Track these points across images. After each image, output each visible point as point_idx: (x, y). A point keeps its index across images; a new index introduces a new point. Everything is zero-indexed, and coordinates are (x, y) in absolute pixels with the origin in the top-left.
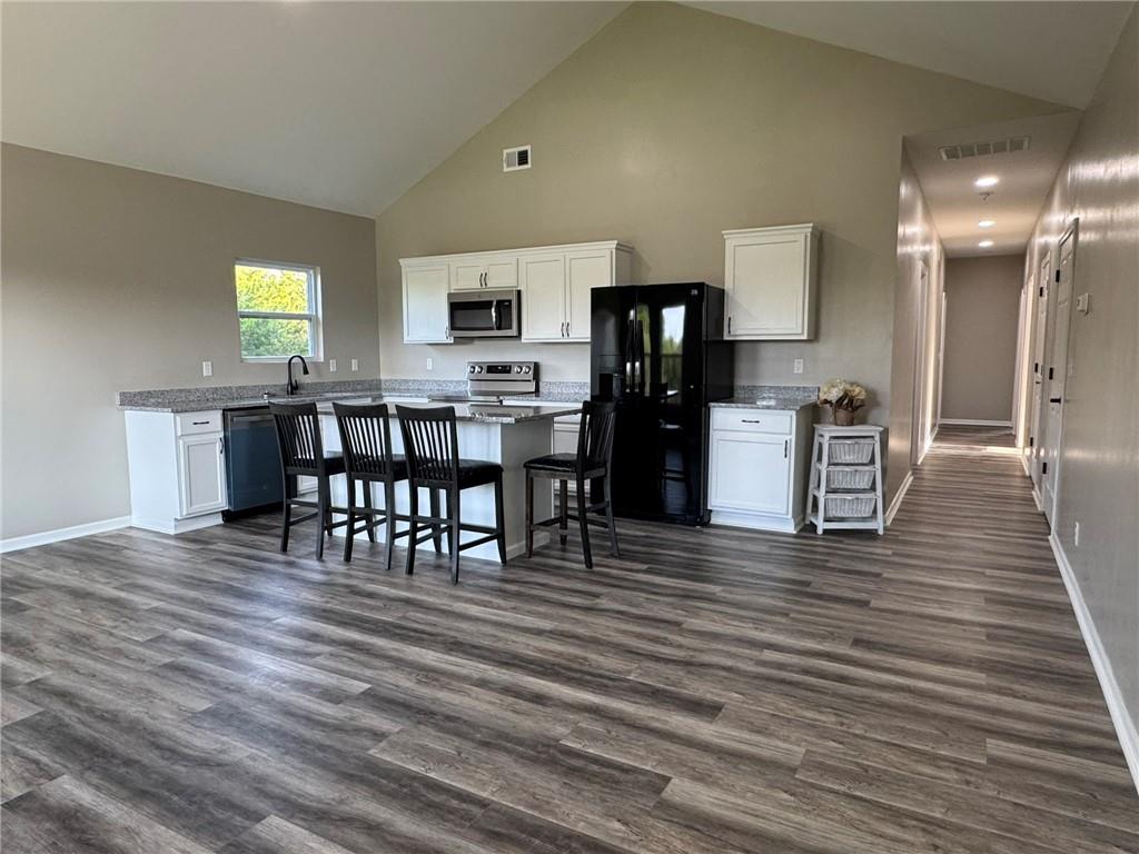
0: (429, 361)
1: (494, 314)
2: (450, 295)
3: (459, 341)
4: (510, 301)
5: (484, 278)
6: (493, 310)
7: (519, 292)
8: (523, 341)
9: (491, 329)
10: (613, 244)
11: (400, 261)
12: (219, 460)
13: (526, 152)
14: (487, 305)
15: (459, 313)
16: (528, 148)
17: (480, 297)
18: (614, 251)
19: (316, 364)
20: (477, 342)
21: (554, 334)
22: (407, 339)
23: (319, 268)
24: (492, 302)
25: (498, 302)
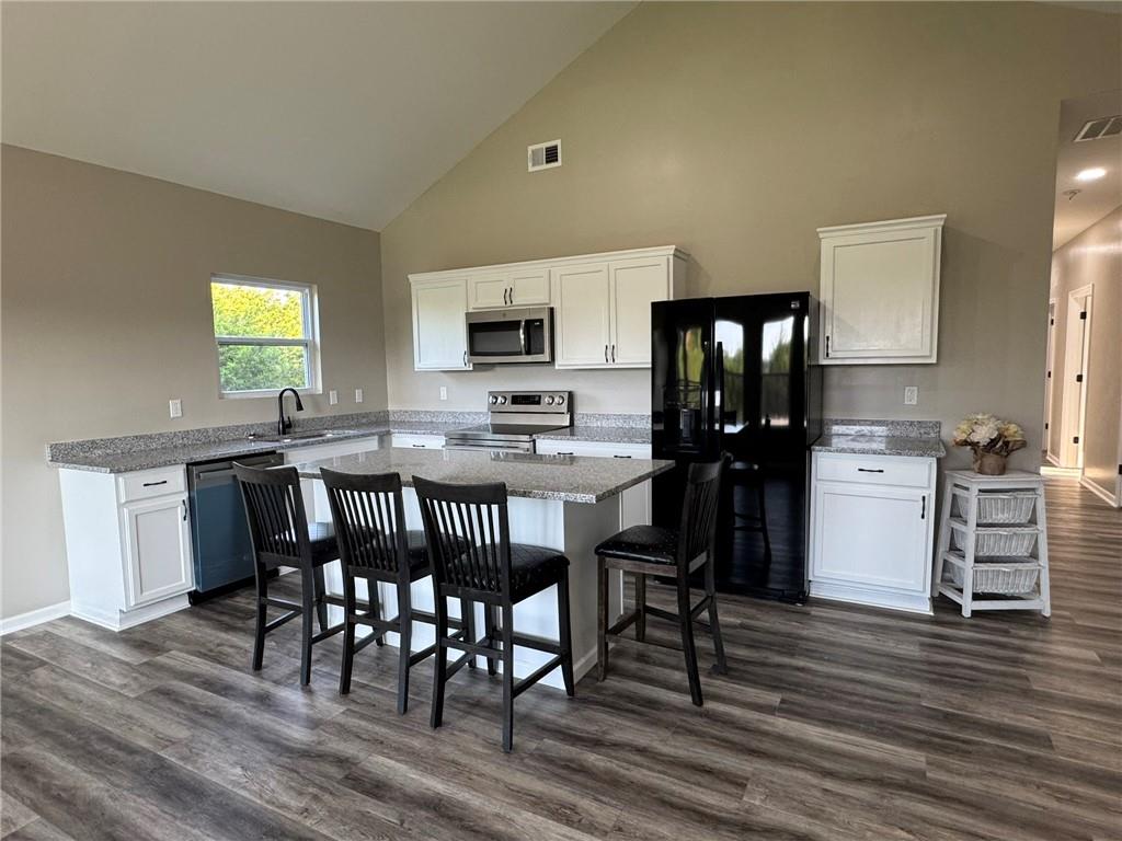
0: (443, 392)
1: (522, 337)
2: (467, 314)
3: (478, 367)
4: (541, 321)
5: (508, 294)
6: (521, 331)
7: (552, 310)
8: (557, 367)
9: (520, 353)
10: (671, 250)
11: (409, 276)
12: (182, 529)
13: (555, 148)
14: (514, 325)
15: (479, 336)
16: (558, 142)
17: (504, 315)
18: (671, 257)
19: (313, 397)
20: (498, 369)
21: (597, 359)
22: (418, 366)
23: (315, 287)
24: (519, 322)
25: (527, 322)
